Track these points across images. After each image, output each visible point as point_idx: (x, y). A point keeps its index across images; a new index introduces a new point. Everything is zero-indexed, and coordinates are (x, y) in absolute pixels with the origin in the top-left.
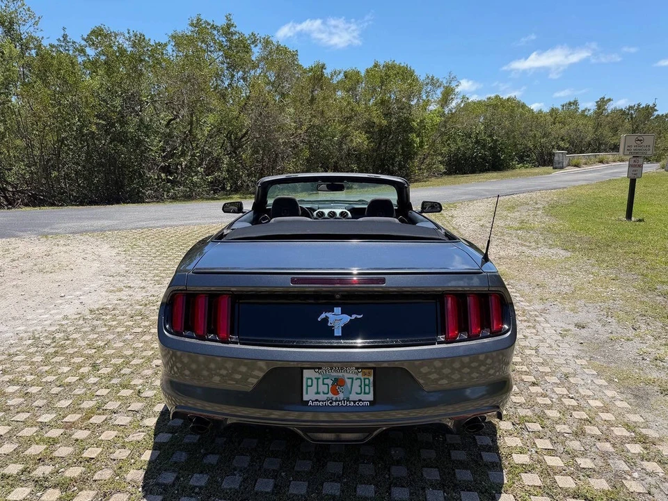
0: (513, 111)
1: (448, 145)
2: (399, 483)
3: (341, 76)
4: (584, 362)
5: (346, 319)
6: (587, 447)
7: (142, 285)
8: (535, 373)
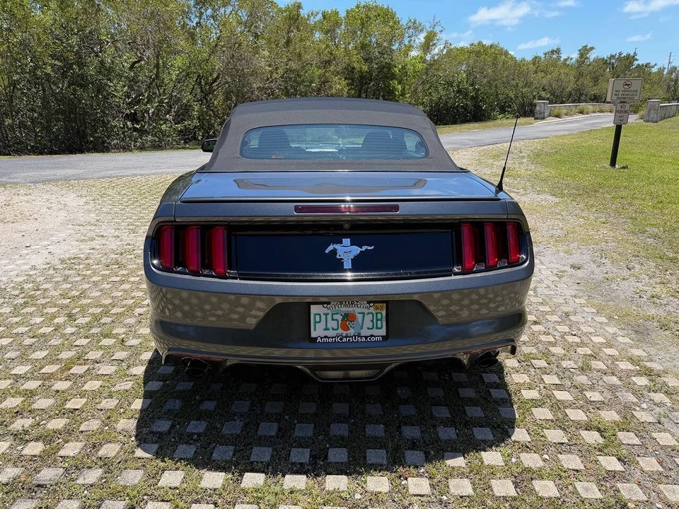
0: (495, 58)
1: (430, 93)
2: (408, 421)
3: (320, 17)
4: (583, 301)
5: (356, 250)
6: (594, 381)
7: (117, 234)
8: (535, 312)
